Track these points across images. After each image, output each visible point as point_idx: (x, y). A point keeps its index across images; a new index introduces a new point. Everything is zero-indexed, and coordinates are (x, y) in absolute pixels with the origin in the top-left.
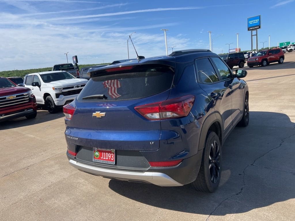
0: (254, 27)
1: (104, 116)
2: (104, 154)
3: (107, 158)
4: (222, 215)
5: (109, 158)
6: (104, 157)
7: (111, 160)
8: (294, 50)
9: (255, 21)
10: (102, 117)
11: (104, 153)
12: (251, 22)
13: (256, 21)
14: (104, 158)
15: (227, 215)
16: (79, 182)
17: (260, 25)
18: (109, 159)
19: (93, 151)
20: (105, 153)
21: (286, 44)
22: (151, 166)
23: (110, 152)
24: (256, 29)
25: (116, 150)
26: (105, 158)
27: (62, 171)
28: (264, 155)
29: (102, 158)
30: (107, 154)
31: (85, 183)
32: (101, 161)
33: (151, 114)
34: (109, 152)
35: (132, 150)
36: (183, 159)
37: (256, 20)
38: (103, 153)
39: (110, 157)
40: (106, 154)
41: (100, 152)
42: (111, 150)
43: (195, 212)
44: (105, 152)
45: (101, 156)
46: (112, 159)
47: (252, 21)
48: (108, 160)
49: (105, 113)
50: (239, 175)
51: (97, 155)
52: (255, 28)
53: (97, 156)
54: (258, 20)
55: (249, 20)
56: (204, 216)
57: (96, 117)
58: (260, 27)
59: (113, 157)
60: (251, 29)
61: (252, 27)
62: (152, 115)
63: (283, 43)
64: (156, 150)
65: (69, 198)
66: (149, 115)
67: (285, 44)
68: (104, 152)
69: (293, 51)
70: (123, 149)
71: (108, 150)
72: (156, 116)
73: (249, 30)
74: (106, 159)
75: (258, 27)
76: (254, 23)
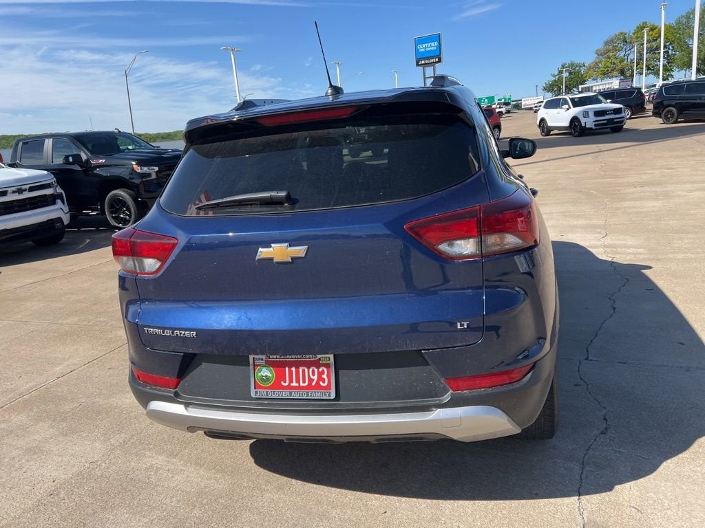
0: (428, 58)
1: (303, 256)
2: (291, 373)
3: (304, 382)
4: (606, 491)
5: (311, 380)
6: (291, 381)
7: (318, 387)
8: (506, 113)
9: (431, 47)
10: (292, 259)
11: (293, 369)
12: (422, 48)
13: (433, 46)
14: (294, 384)
15: (617, 487)
16: (151, 466)
17: (440, 54)
18: (314, 384)
19: (252, 367)
20: (297, 368)
21: (486, 100)
22: (451, 391)
23: (317, 364)
24: (432, 63)
25: (334, 356)
26: (298, 381)
27: (71, 441)
28: (596, 335)
29: (287, 384)
30: (304, 371)
31: (173, 464)
32: (285, 394)
33: (446, 243)
34: (308, 365)
35: (396, 350)
36: (536, 362)
37: (433, 44)
38: (290, 368)
39: (315, 377)
40: (301, 370)
41: (278, 366)
42: (319, 356)
43: (536, 494)
44: (297, 365)
45: (280, 377)
46: (324, 382)
47: (424, 46)
48: (309, 387)
49: (306, 247)
50: (576, 385)
51: (266, 376)
52: (431, 61)
53: (268, 379)
54: (436, 43)
55: (419, 41)
56: (567, 500)
57: (272, 259)
58: (440, 61)
59: (325, 376)
60: (423, 62)
61: (425, 59)
62: (451, 245)
63: (482, 98)
64: (474, 342)
65: (146, 520)
66: (444, 247)
67: (484, 102)
68: (290, 364)
69: (504, 116)
70: (367, 351)
71: (308, 358)
72: (466, 247)
73: (418, 65)
74: (302, 384)
75: (437, 60)
76: (429, 49)
